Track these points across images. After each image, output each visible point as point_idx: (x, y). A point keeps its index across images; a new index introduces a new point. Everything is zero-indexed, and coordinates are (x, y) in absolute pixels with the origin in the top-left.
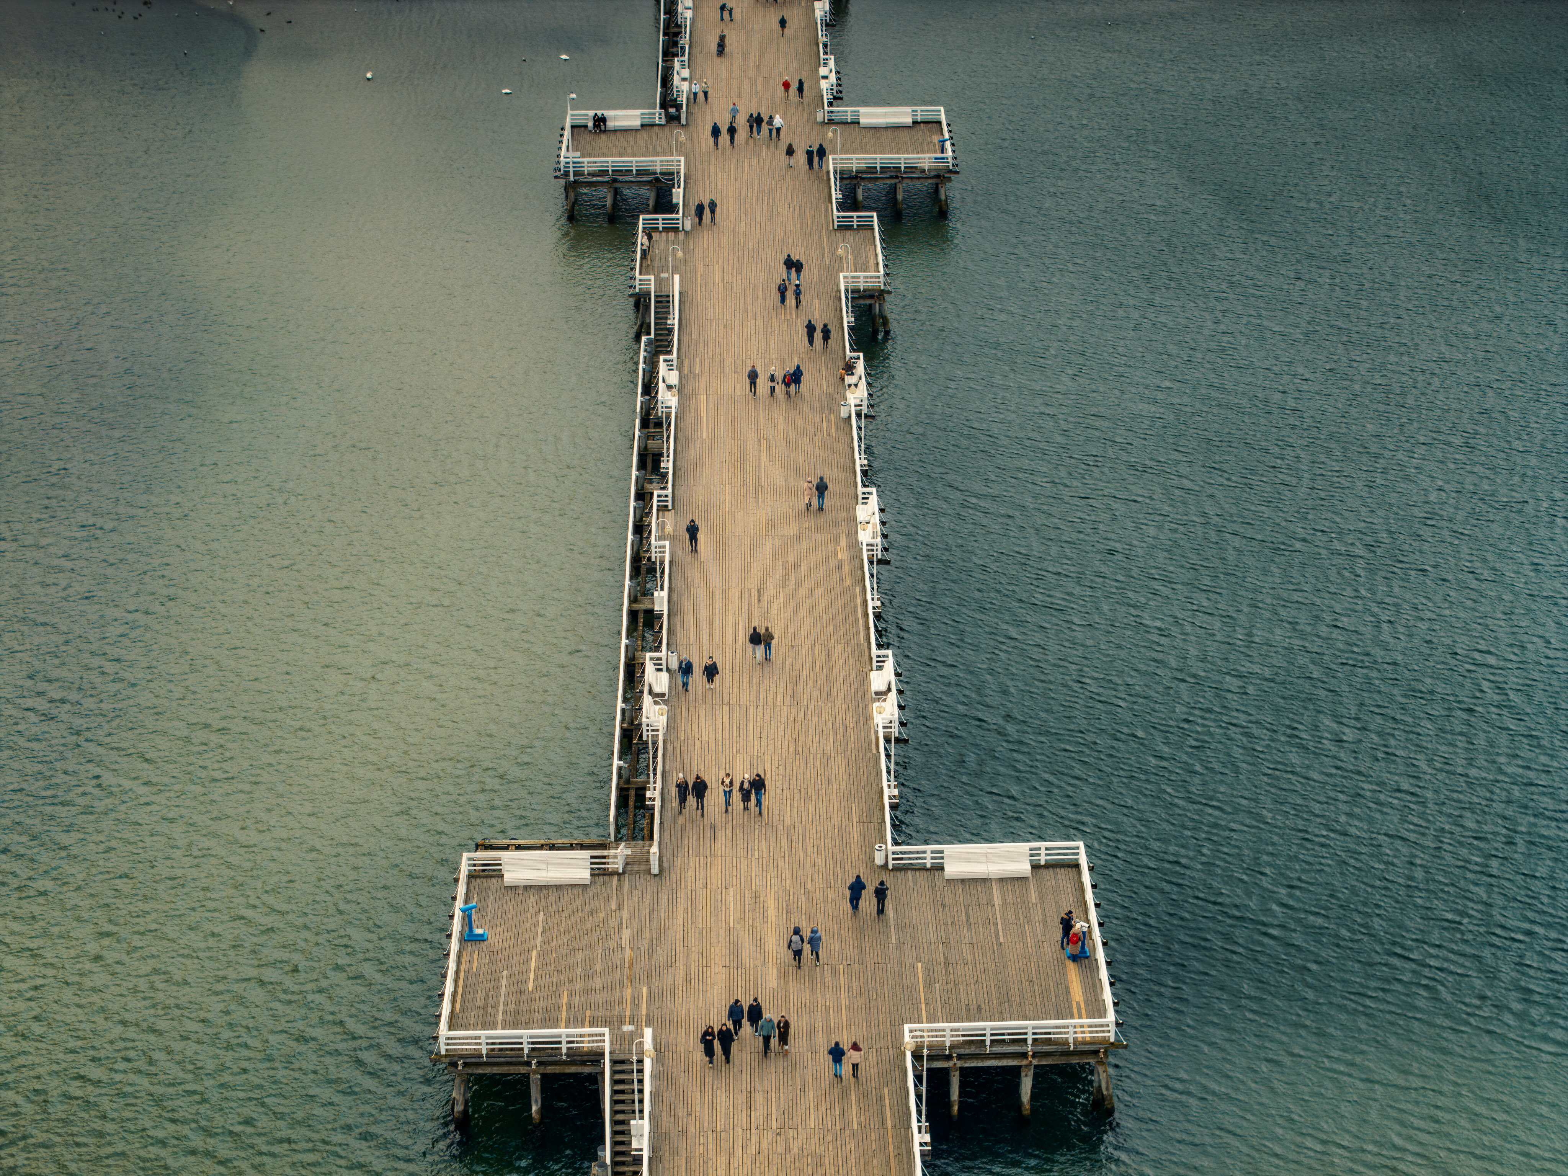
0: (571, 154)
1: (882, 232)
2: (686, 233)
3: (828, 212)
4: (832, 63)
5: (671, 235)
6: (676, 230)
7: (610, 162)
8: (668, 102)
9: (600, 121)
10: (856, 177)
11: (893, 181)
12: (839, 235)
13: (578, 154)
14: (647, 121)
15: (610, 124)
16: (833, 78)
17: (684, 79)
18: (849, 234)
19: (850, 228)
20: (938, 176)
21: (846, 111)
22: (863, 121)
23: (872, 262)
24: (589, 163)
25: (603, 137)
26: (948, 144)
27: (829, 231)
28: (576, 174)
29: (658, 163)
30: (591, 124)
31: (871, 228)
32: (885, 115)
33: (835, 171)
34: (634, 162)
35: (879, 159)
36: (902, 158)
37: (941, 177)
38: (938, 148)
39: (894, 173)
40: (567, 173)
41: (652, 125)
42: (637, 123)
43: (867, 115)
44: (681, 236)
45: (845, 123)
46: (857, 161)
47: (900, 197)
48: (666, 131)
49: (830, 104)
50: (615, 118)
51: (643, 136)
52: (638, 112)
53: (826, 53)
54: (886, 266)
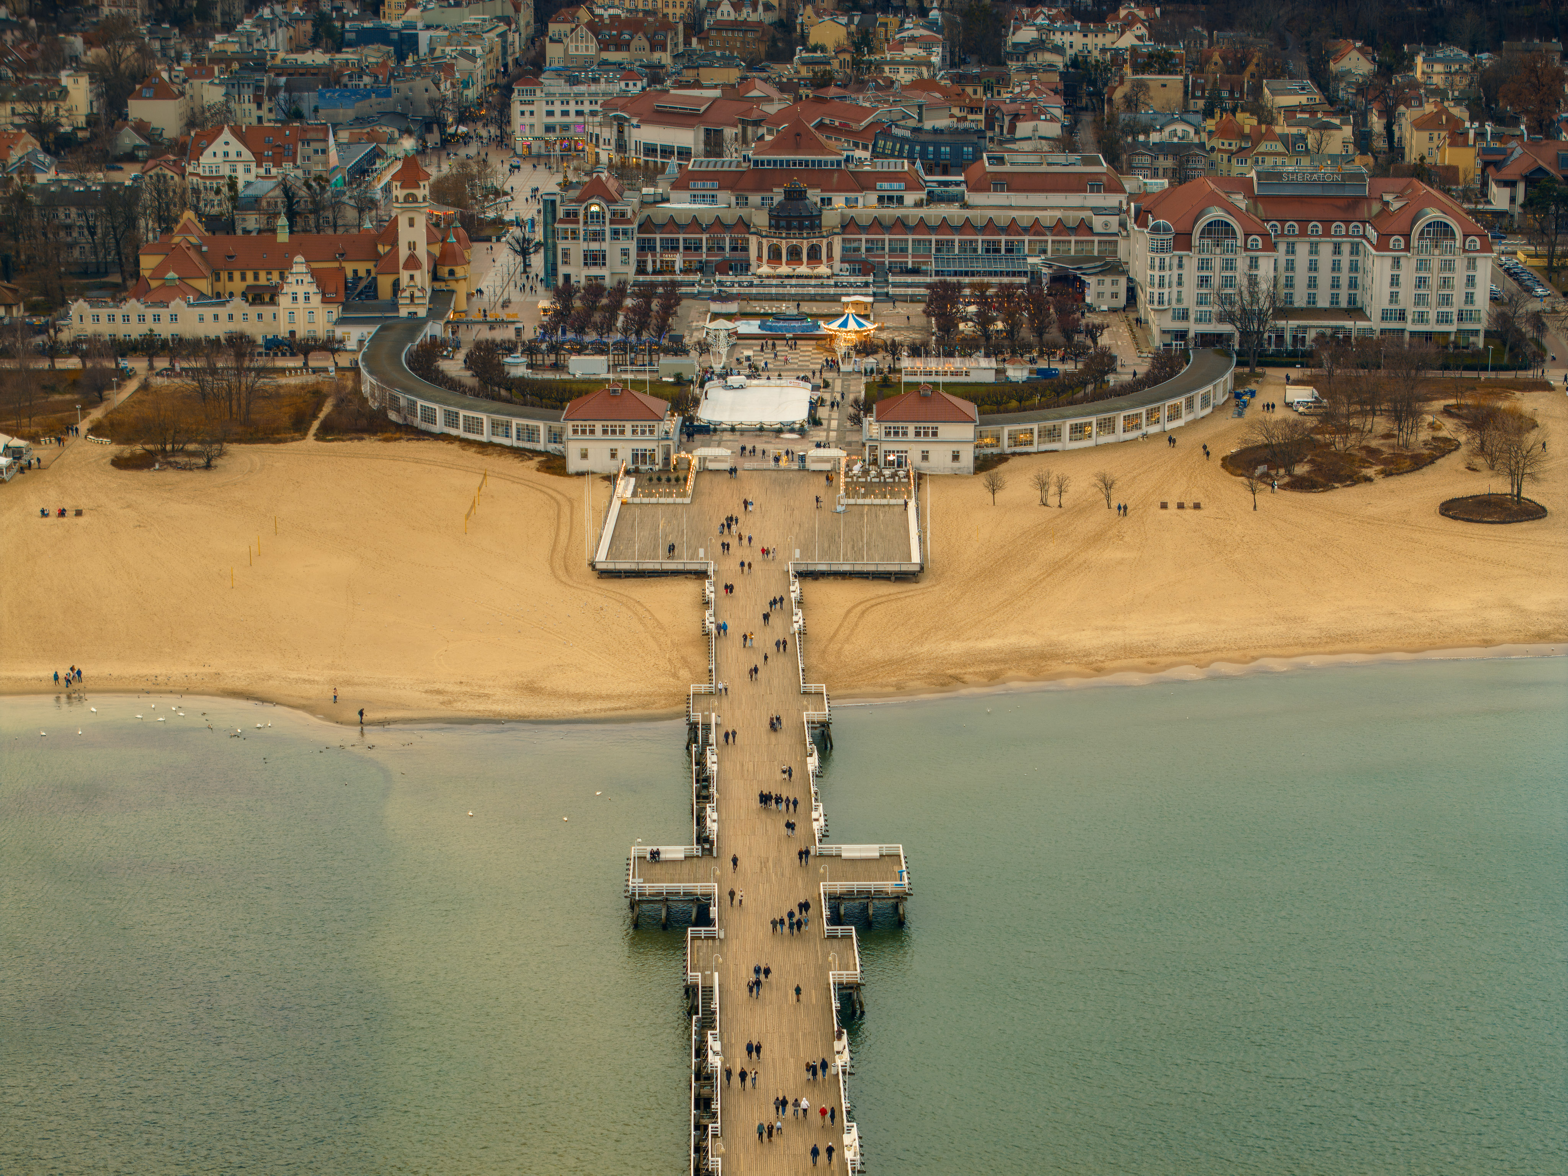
0: (636, 880)
1: (858, 940)
2: (721, 940)
3: (820, 925)
4: (821, 809)
5: (710, 942)
6: (713, 938)
7: (664, 886)
8: (703, 839)
9: (655, 855)
10: (839, 898)
11: (865, 901)
12: (828, 942)
13: (641, 880)
14: (688, 854)
15: (663, 856)
16: (822, 821)
17: (714, 821)
18: (835, 942)
19: (836, 937)
20: (898, 897)
21: (831, 848)
22: (844, 855)
23: (851, 963)
24: (650, 888)
25: (658, 866)
26: (905, 874)
27: (821, 940)
28: (640, 894)
29: (698, 888)
30: (648, 856)
31: (851, 937)
32: (860, 850)
33: (825, 894)
34: (682, 886)
35: (855, 885)
36: (872, 885)
37: (900, 898)
38: (898, 876)
39: (868, 895)
40: (634, 894)
41: (692, 857)
42: (681, 856)
43: (847, 850)
44: (717, 942)
45: (831, 856)
46: (840, 886)
47: (871, 912)
48: (703, 862)
49: (820, 841)
50: (666, 852)
51: (686, 866)
52: (683, 848)
53: (816, 800)
54: (861, 965)
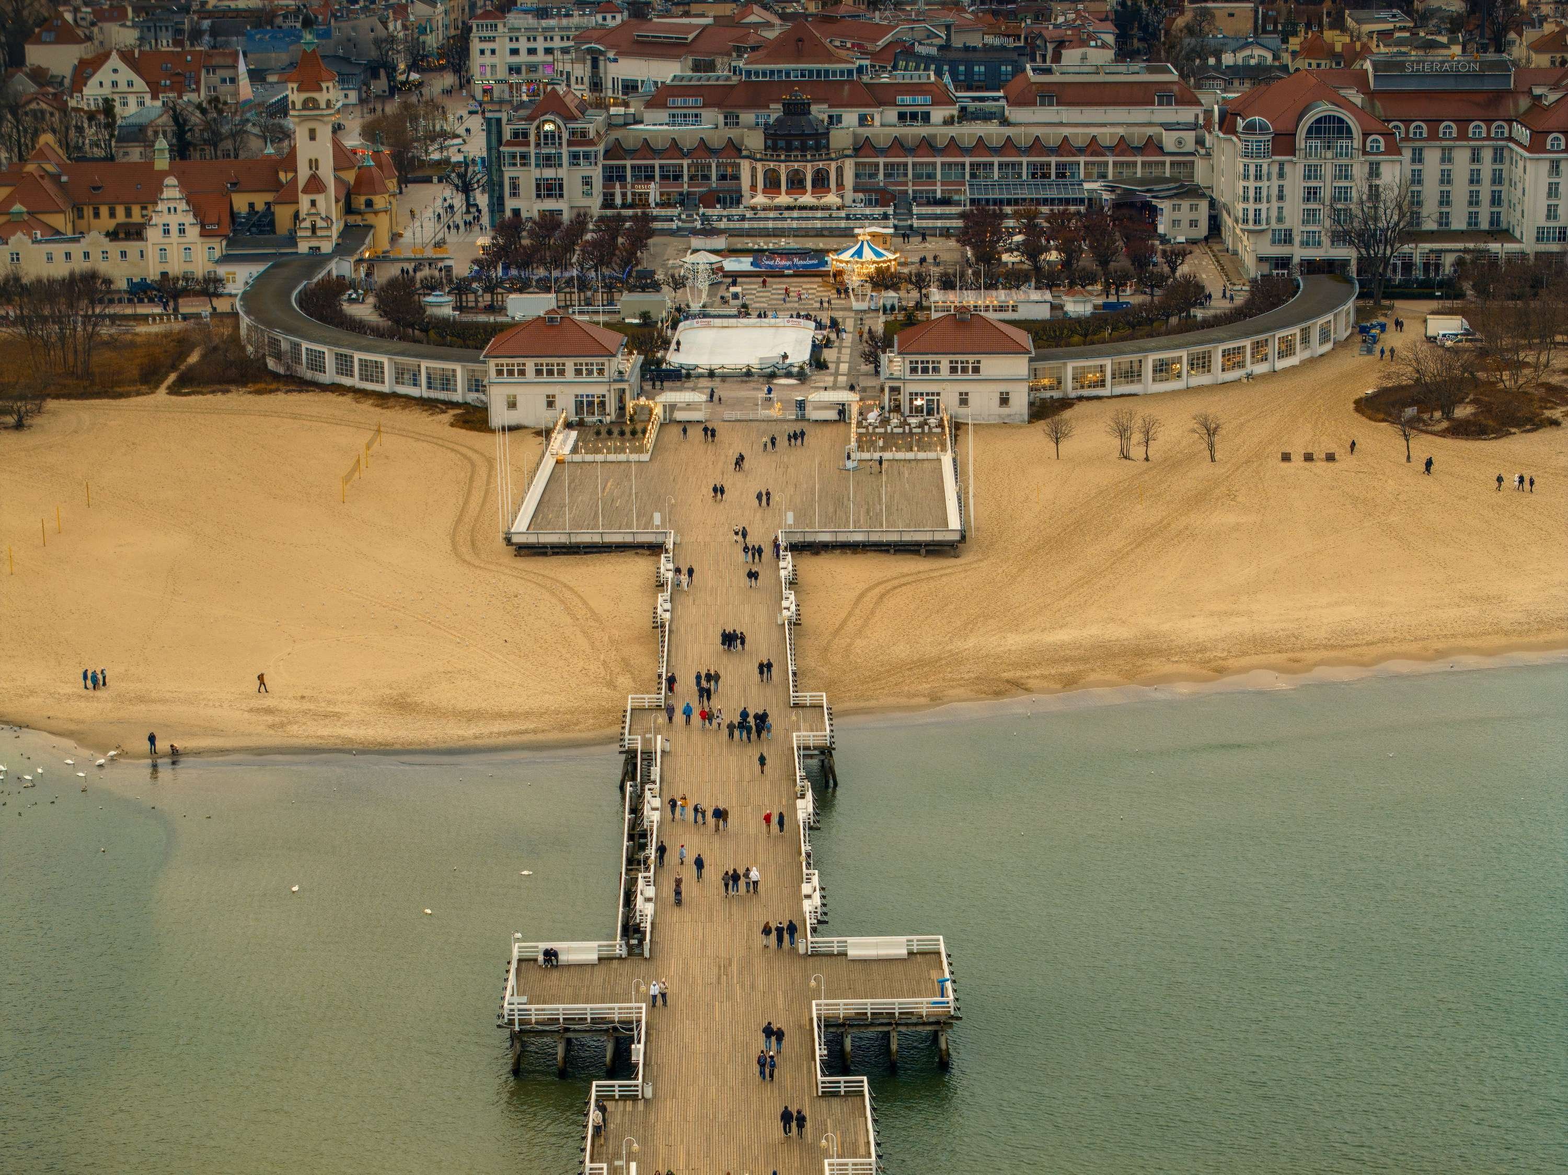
0: (516, 999)
1: (872, 1098)
2: (646, 1101)
3: (811, 1072)
4: (815, 880)
5: (629, 1103)
6: (635, 1098)
7: (561, 1009)
8: (631, 929)
9: (550, 955)
10: (843, 1025)
11: (885, 1031)
12: (824, 1103)
13: (524, 999)
14: (605, 954)
15: (563, 958)
16: (817, 899)
17: (648, 900)
18: (835, 1102)
19: (835, 1095)
20: (938, 1023)
21: (832, 942)
22: (852, 953)
23: (862, 1141)
24: (537, 1011)
25: (555, 974)
26: (948, 984)
27: (812, 1099)
28: (521, 1022)
29: (615, 1011)
30: (541, 958)
31: (861, 1094)
32: (877, 945)
33: (819, 1019)
34: (588, 1009)
35: (869, 1004)
36: (896, 1004)
37: (941, 1025)
38: (937, 987)
39: (887, 1020)
40: (511, 1022)
41: (611, 959)
42: (593, 957)
43: (855, 945)
44: (641, 1105)
45: (831, 955)
46: (844, 1006)
47: (893, 1049)
48: (627, 967)
49: (814, 930)
50: (569, 950)
51: (600, 975)
52: (595, 944)
53: (808, 864)
54: (878, 1144)
